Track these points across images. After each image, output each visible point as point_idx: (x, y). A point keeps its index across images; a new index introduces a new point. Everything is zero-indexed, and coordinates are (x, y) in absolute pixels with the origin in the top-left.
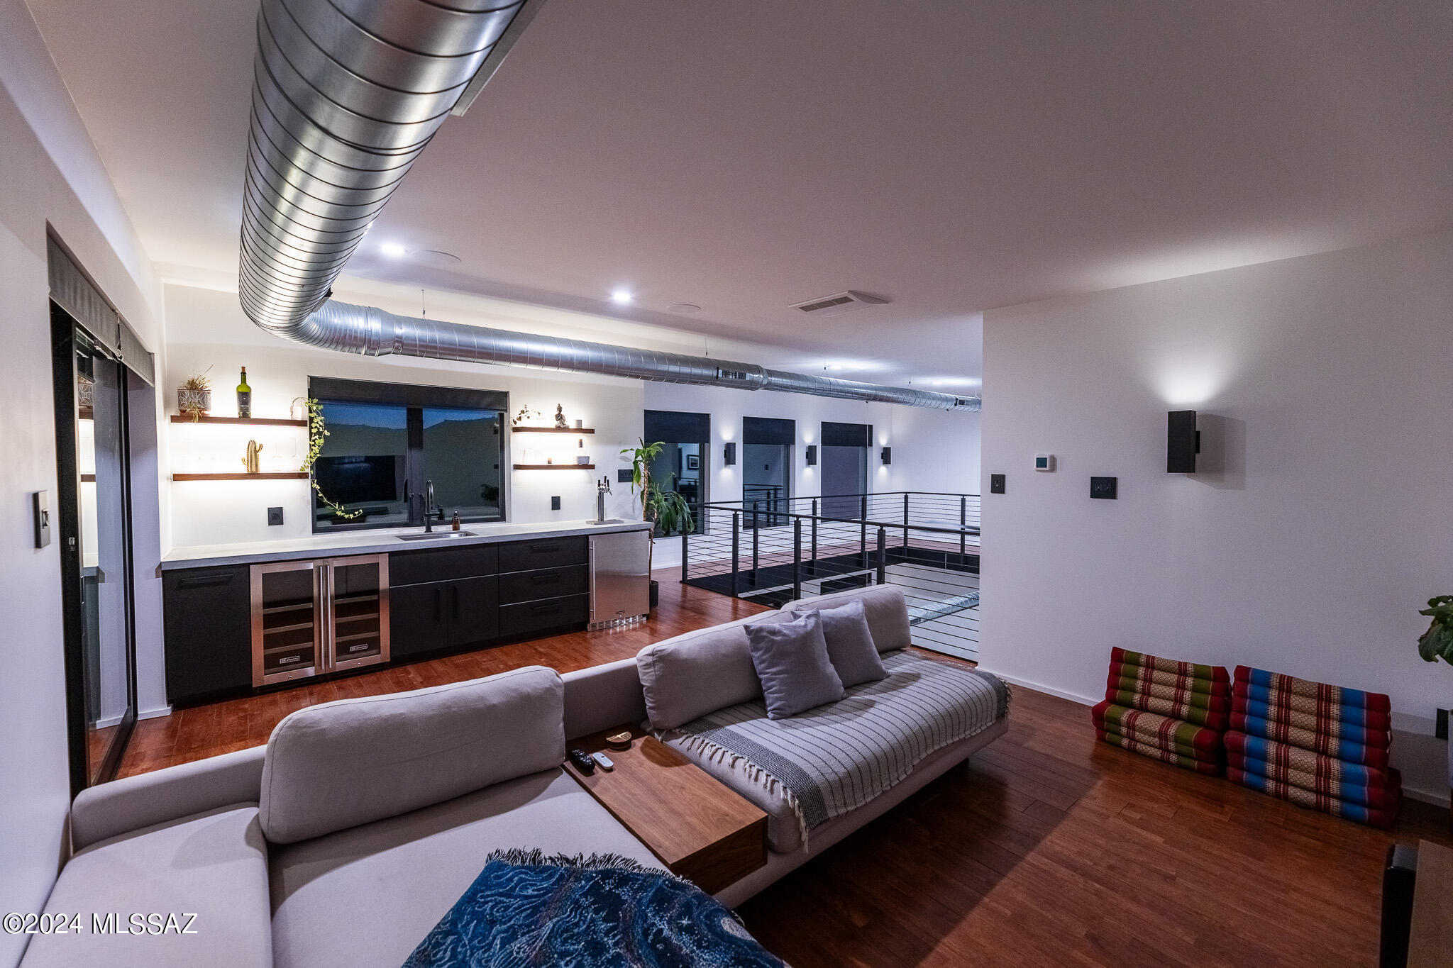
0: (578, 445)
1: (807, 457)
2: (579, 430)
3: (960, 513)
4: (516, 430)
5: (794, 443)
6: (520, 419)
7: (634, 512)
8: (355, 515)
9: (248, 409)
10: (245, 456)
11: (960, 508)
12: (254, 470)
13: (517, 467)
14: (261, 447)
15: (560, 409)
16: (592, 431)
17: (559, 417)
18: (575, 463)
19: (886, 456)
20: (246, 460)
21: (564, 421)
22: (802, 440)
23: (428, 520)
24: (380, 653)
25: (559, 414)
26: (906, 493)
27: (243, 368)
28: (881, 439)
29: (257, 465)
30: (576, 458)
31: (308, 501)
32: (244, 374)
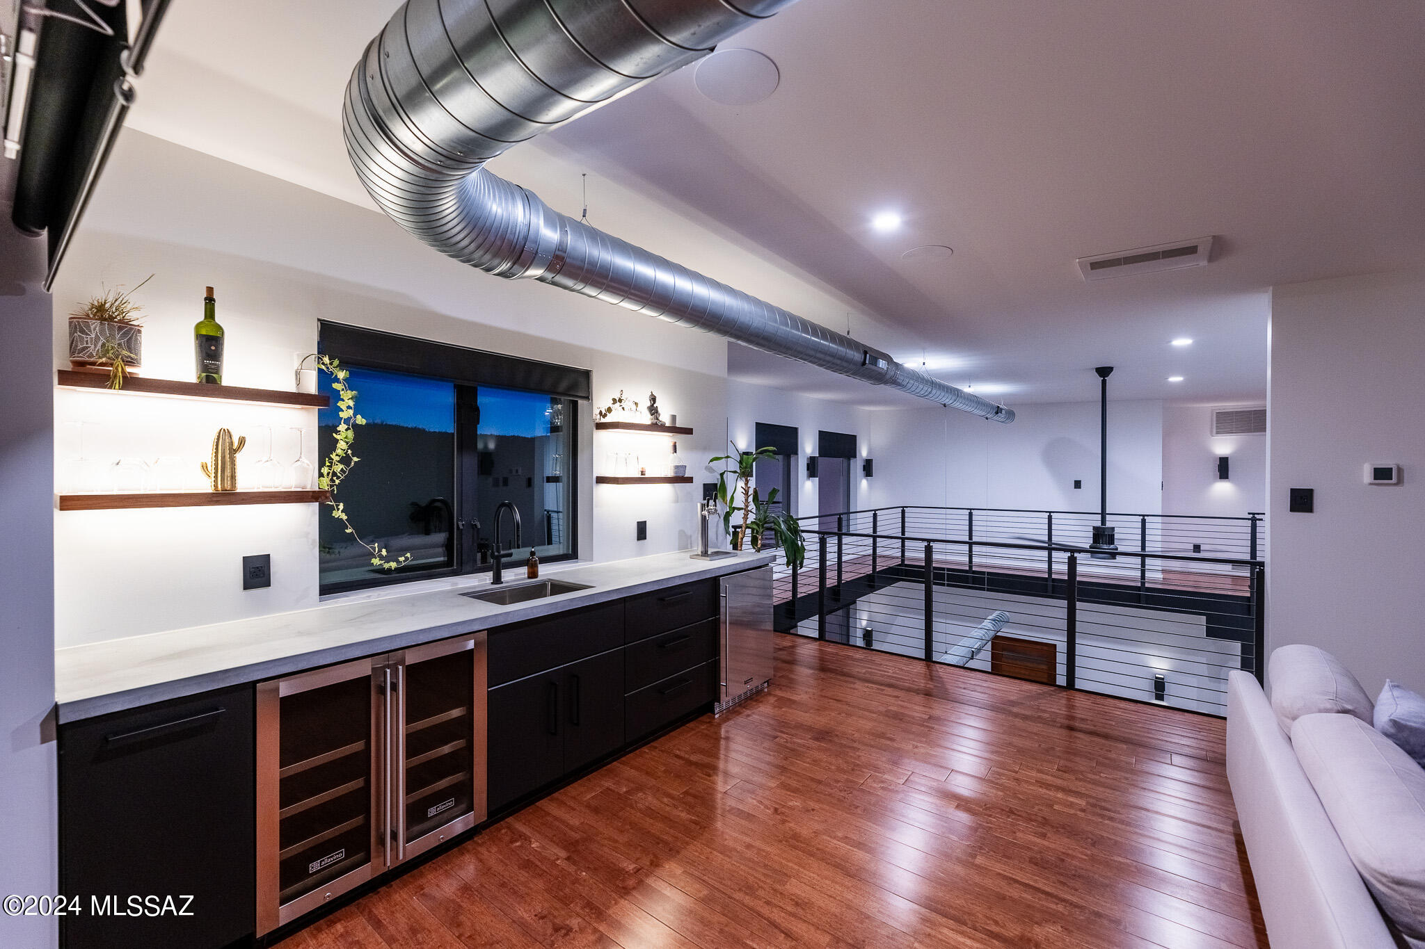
0: (671, 449)
1: (808, 469)
2: (674, 430)
3: (967, 528)
4: (600, 426)
5: (796, 453)
6: (609, 410)
7: (717, 539)
8: (398, 562)
9: (217, 370)
10: (209, 459)
11: (967, 523)
12: (228, 486)
13: (601, 480)
14: (242, 441)
15: (653, 399)
16: (689, 431)
17: (653, 410)
18: (670, 474)
19: (868, 468)
20: (211, 469)
21: (659, 415)
22: (804, 451)
23: (498, 563)
24: (472, 809)
25: (652, 405)
26: (903, 507)
27: (210, 290)
28: (863, 452)
29: (233, 477)
30: (673, 468)
31: (314, 541)
32: (210, 301)
